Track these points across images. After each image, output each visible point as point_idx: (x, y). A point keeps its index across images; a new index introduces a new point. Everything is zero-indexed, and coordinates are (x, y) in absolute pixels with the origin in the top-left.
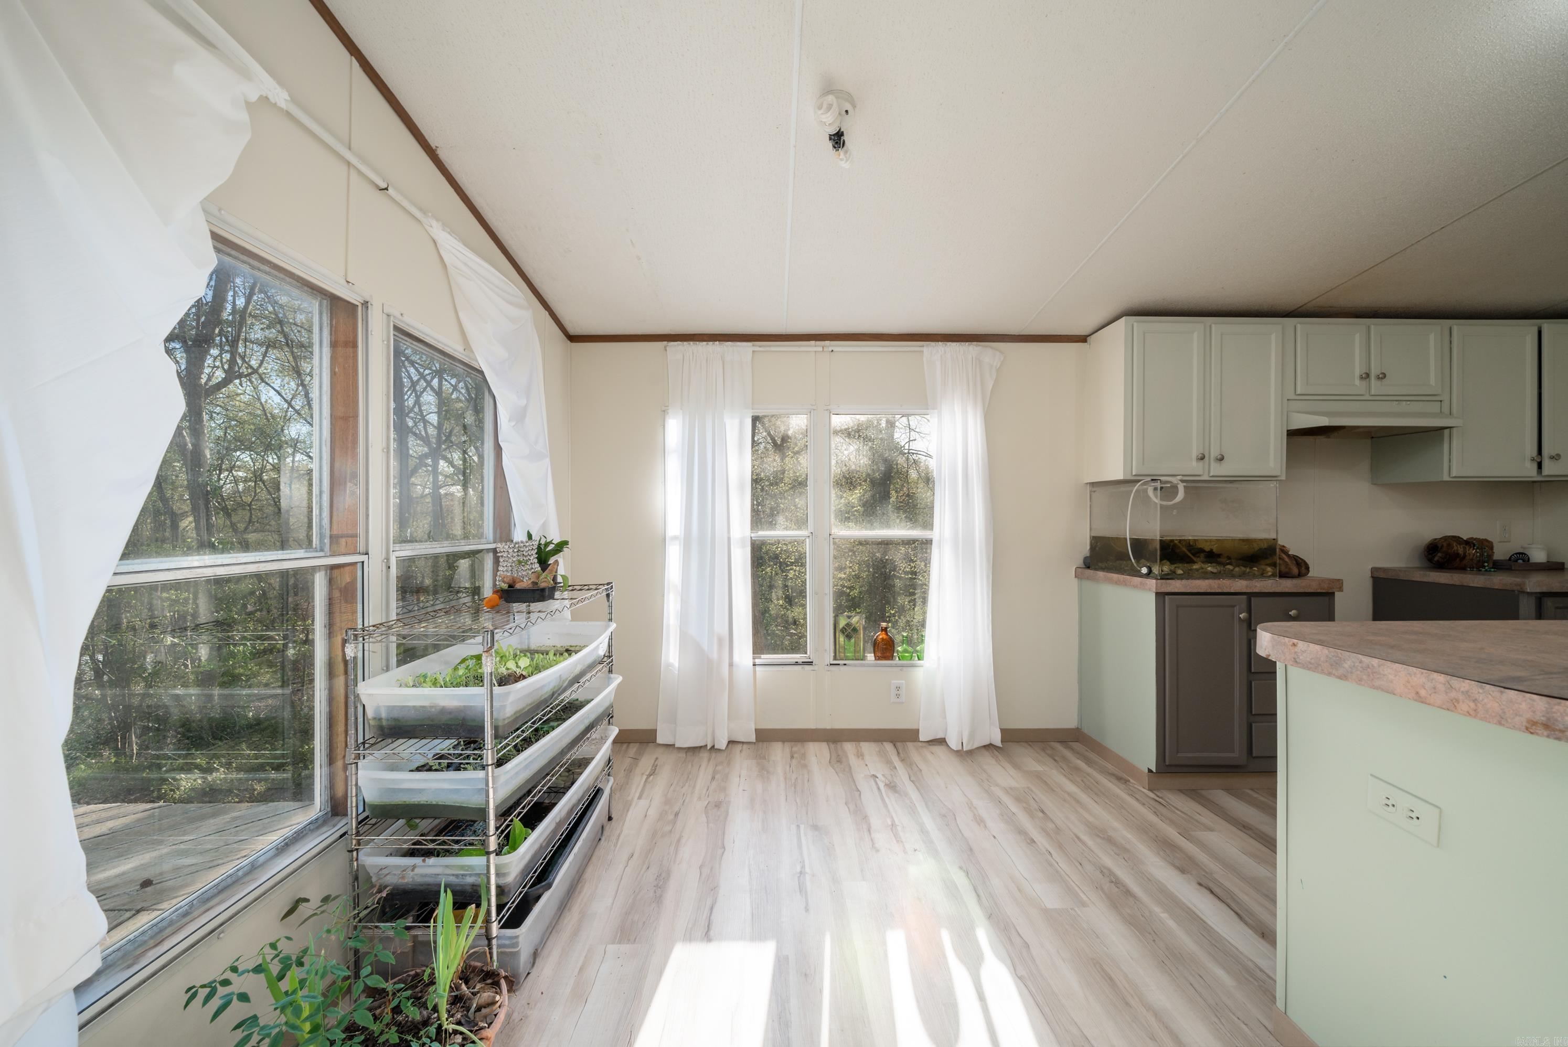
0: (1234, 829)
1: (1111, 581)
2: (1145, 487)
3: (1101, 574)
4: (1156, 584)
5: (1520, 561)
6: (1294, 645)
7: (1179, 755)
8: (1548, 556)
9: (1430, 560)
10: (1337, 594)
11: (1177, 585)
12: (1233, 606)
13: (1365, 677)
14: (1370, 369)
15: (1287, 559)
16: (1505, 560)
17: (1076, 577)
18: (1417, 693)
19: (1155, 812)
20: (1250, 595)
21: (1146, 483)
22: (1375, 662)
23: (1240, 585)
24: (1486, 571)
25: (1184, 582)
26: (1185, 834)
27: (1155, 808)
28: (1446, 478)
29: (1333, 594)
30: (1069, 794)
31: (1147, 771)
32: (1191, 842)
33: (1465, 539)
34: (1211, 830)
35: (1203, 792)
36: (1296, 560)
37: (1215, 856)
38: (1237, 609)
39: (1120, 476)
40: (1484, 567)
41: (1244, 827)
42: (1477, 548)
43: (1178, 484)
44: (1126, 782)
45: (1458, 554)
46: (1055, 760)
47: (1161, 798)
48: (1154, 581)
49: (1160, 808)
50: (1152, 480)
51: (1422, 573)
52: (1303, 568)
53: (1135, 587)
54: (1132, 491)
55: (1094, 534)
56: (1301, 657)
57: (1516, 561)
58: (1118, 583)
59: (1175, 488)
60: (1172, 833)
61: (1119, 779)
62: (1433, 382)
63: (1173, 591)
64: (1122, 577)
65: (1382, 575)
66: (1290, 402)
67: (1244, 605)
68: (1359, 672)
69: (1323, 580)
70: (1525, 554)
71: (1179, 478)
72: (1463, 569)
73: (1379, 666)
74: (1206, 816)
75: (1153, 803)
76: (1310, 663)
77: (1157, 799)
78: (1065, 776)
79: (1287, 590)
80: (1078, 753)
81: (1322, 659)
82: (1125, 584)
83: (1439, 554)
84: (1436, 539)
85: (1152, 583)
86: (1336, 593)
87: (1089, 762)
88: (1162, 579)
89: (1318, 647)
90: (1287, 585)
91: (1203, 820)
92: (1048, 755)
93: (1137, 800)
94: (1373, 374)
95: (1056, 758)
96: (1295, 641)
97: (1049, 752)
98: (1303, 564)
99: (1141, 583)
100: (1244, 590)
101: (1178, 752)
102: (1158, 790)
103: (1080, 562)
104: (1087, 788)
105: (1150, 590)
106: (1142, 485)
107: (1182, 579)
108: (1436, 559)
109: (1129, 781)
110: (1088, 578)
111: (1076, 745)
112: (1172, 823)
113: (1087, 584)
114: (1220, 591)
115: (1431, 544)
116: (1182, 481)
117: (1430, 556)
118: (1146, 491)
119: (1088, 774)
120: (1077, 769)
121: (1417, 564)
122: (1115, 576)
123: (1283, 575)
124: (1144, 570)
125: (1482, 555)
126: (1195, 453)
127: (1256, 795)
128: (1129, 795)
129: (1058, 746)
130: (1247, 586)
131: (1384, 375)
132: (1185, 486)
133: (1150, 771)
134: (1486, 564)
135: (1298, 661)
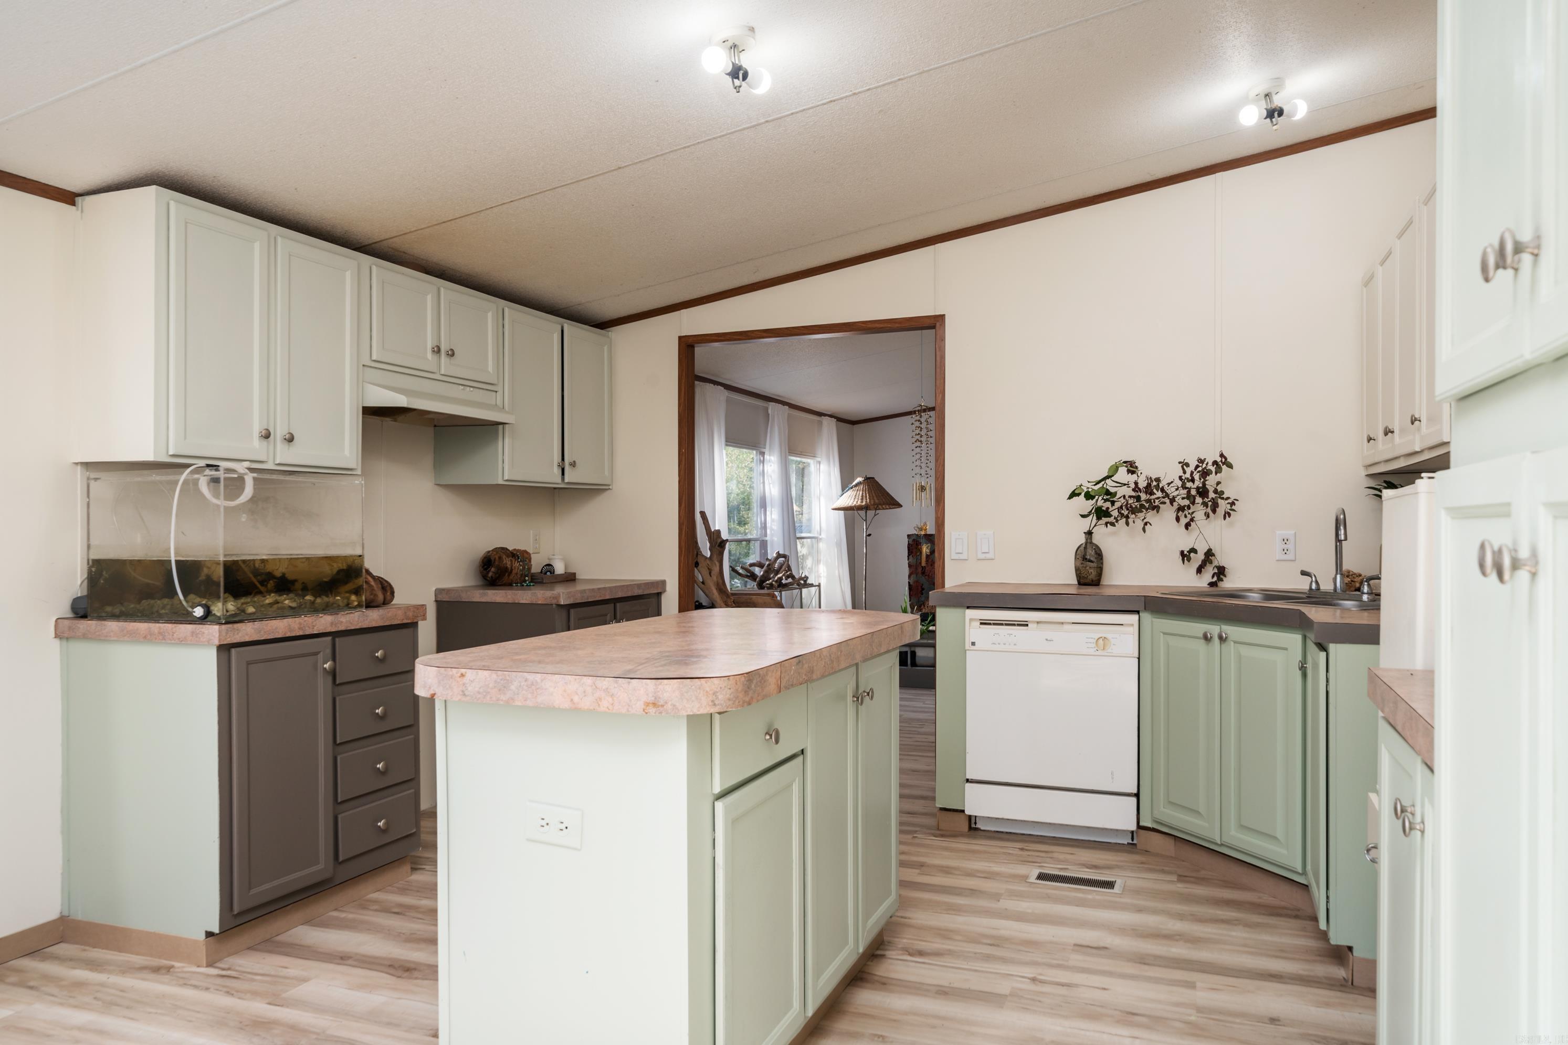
0: (331, 966)
1: (135, 638)
2: (196, 476)
3: (113, 626)
4: (220, 632)
5: (548, 573)
6: (462, 675)
7: (253, 891)
8: (566, 567)
9: (484, 577)
10: (421, 624)
11: (247, 631)
12: (316, 654)
13: (530, 696)
14: (439, 341)
15: (373, 583)
16: (538, 573)
17: (57, 636)
18: (572, 700)
19: (228, 992)
20: (335, 635)
21: (199, 470)
22: (538, 677)
23: (324, 622)
24: (527, 585)
25: (257, 624)
26: (276, 1001)
27: (224, 986)
28: (501, 482)
29: (417, 623)
30: (80, 1028)
31: (203, 936)
32: (287, 1007)
33: (510, 549)
34: (305, 980)
35: (279, 938)
36: (381, 583)
37: (319, 1009)
38: (320, 656)
39: (149, 456)
40: (525, 581)
41: (342, 958)
42: (521, 561)
43: (246, 474)
44: (169, 969)
45: (507, 567)
46: (31, 988)
47: (229, 969)
48: (216, 627)
49: (228, 982)
50: (208, 466)
51: (481, 591)
52: (388, 594)
53: (182, 642)
54: (177, 482)
55: (94, 556)
56: (470, 689)
57: (546, 573)
58: (147, 638)
59: (241, 479)
60: (259, 1008)
61: (156, 970)
62: (490, 369)
63: (243, 640)
64: (155, 627)
65: (445, 598)
66: (365, 368)
67: (329, 651)
68: (524, 692)
69: (408, 608)
70: (552, 566)
71: (247, 464)
72: (509, 585)
73: (542, 680)
74: (294, 967)
75: (219, 981)
76: (479, 693)
77: (224, 973)
78: (61, 1004)
79: (374, 624)
80: (71, 960)
81: (491, 686)
82: (162, 639)
83: (493, 569)
84: (489, 552)
85: (213, 632)
86: (419, 622)
87: (93, 965)
88: (227, 623)
89: (486, 673)
90: (373, 617)
91: (292, 972)
92: (14, 984)
93: (196, 987)
94: (443, 349)
95: (32, 984)
96: (463, 671)
97: (13, 979)
98: (388, 588)
99: (192, 632)
100: (328, 630)
101: (250, 889)
102: (220, 960)
103: (64, 609)
104: (108, 1006)
105: (209, 643)
106: (192, 472)
107: (254, 620)
108: (490, 574)
109: (173, 967)
110: (85, 637)
111: (63, 949)
112: (255, 994)
113: (80, 648)
114: (301, 633)
115: (485, 558)
116: (251, 470)
117: (485, 572)
118: (196, 482)
119: (102, 985)
120: (79, 985)
121: (471, 582)
122: (142, 627)
123: (370, 605)
124: (199, 612)
125: (524, 568)
126: (257, 428)
127: (343, 915)
128: (180, 985)
129: (26, 963)
130: (332, 624)
131: (453, 355)
132: (254, 479)
133: (209, 934)
134: (527, 578)
135: (467, 693)
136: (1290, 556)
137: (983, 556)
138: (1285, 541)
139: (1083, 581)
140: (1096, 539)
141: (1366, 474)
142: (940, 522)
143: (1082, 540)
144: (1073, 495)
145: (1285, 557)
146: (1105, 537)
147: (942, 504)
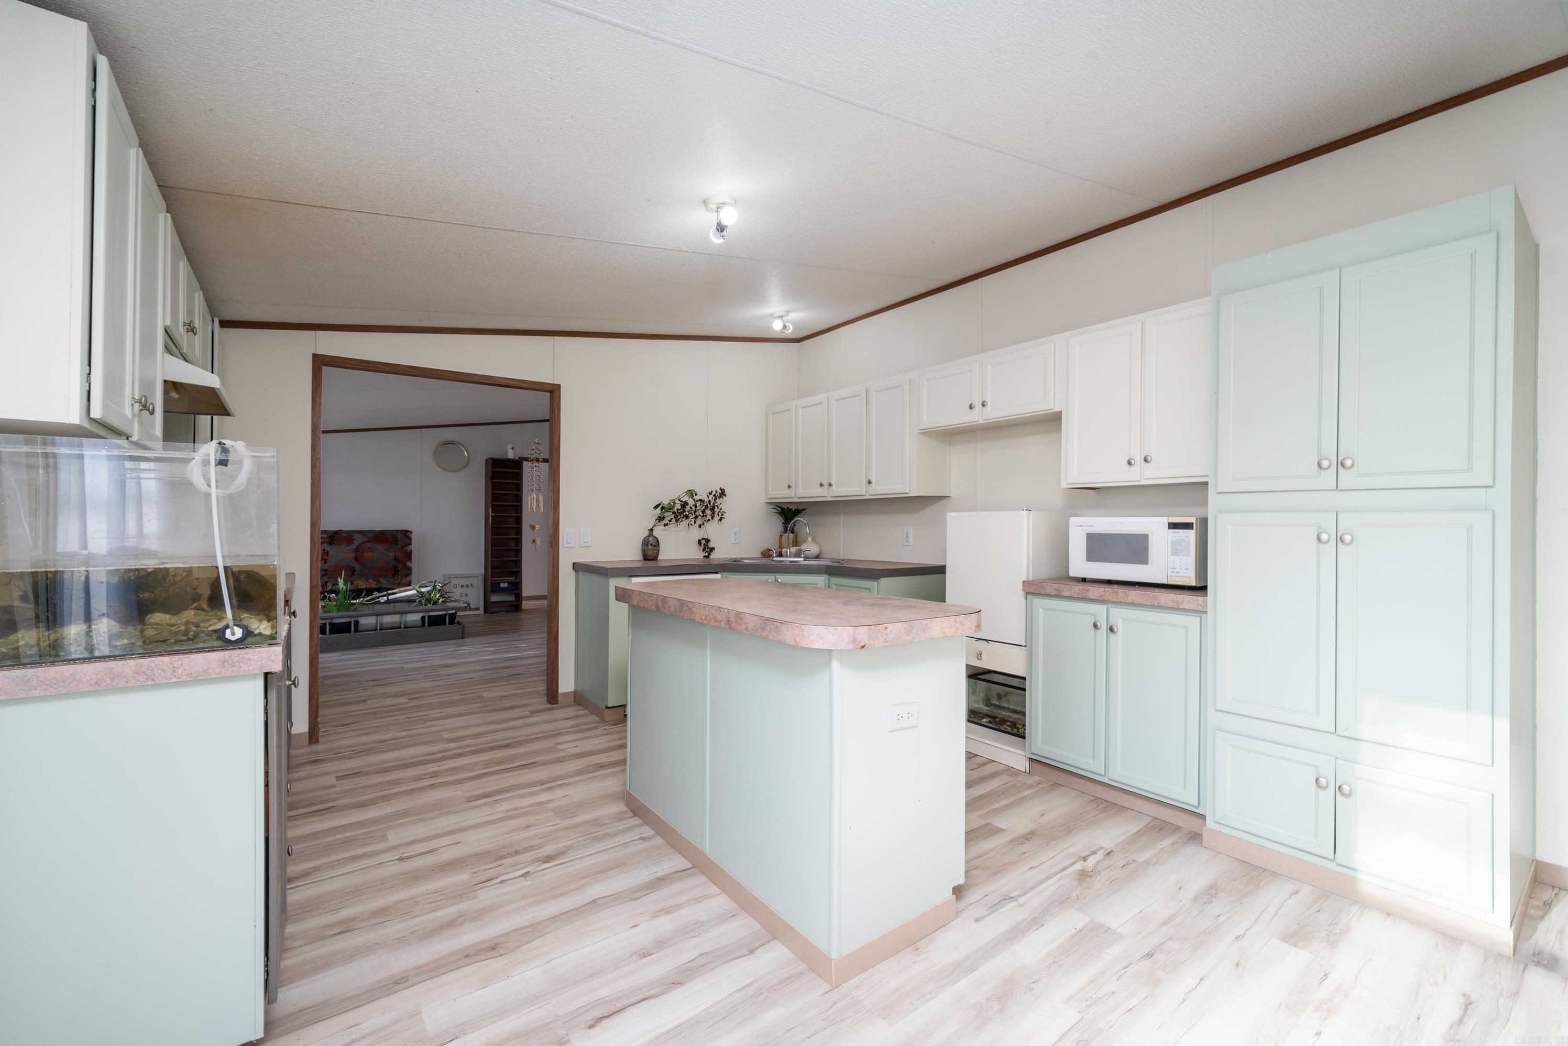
124: (234, 633)
126: (128, 393)
131: (195, 333)
135: (887, 640)
136: (737, 542)
137: (584, 545)
138: (735, 534)
139: (646, 558)
140: (655, 533)
141: (767, 502)
142: (556, 523)
143: (647, 534)
144: (656, 507)
145: (736, 542)
146: (659, 532)
147: (557, 511)
